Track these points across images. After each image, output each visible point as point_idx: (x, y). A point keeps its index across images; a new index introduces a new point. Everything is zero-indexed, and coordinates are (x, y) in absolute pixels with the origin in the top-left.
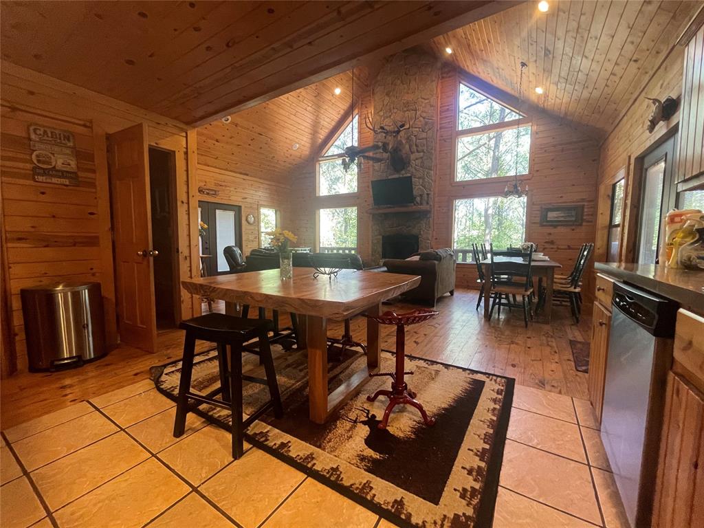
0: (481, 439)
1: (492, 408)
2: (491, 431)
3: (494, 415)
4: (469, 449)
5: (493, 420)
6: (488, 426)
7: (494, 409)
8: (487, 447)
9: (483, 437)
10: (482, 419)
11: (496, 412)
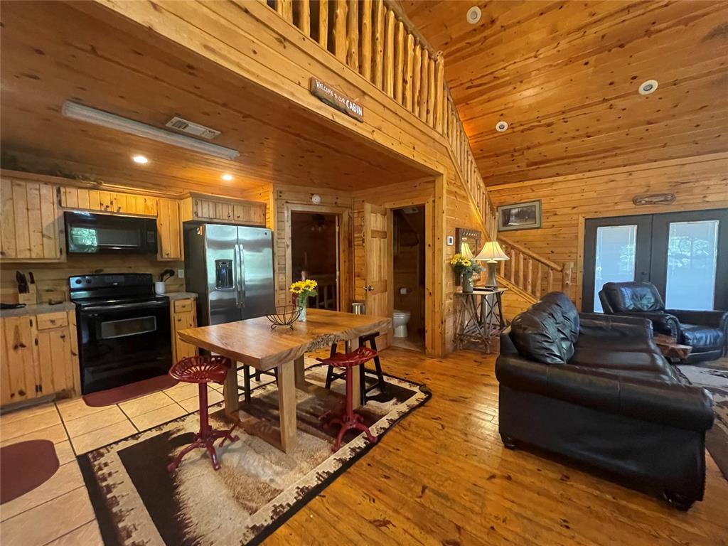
0: (119, 496)
1: (133, 535)
2: (115, 510)
3: (125, 528)
4: (123, 482)
5: (120, 521)
6: (121, 511)
7: (129, 536)
8: (109, 496)
9: (118, 499)
10: (132, 512)
11: (124, 534)
